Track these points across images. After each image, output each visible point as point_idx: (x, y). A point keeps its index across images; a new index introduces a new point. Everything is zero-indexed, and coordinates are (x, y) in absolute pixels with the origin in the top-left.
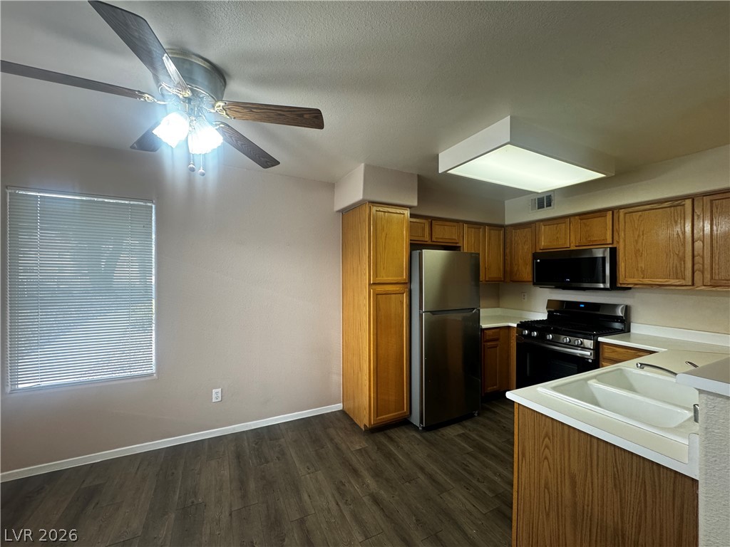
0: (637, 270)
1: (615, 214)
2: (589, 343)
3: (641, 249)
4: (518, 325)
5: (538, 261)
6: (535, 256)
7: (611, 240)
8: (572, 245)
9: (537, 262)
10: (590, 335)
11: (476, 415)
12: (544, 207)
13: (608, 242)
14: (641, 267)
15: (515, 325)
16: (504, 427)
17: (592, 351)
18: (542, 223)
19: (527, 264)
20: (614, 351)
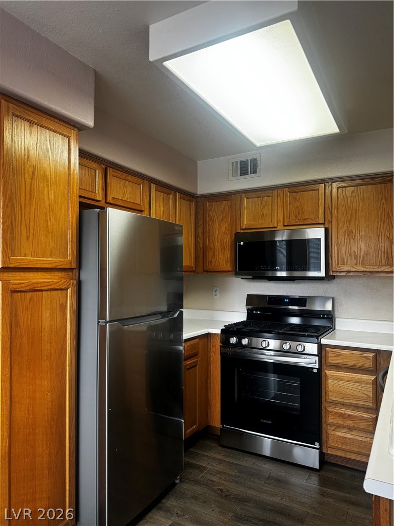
0: (350, 255)
1: (327, 187)
2: (312, 348)
3: (354, 232)
4: (222, 330)
5: (242, 243)
6: (238, 237)
7: (323, 219)
8: (279, 224)
9: (240, 245)
10: (312, 336)
11: (177, 481)
12: (247, 174)
13: (320, 222)
14: (354, 251)
15: (219, 332)
16: (222, 491)
17: (317, 358)
18: (244, 195)
19: (225, 248)
20: (338, 355)
